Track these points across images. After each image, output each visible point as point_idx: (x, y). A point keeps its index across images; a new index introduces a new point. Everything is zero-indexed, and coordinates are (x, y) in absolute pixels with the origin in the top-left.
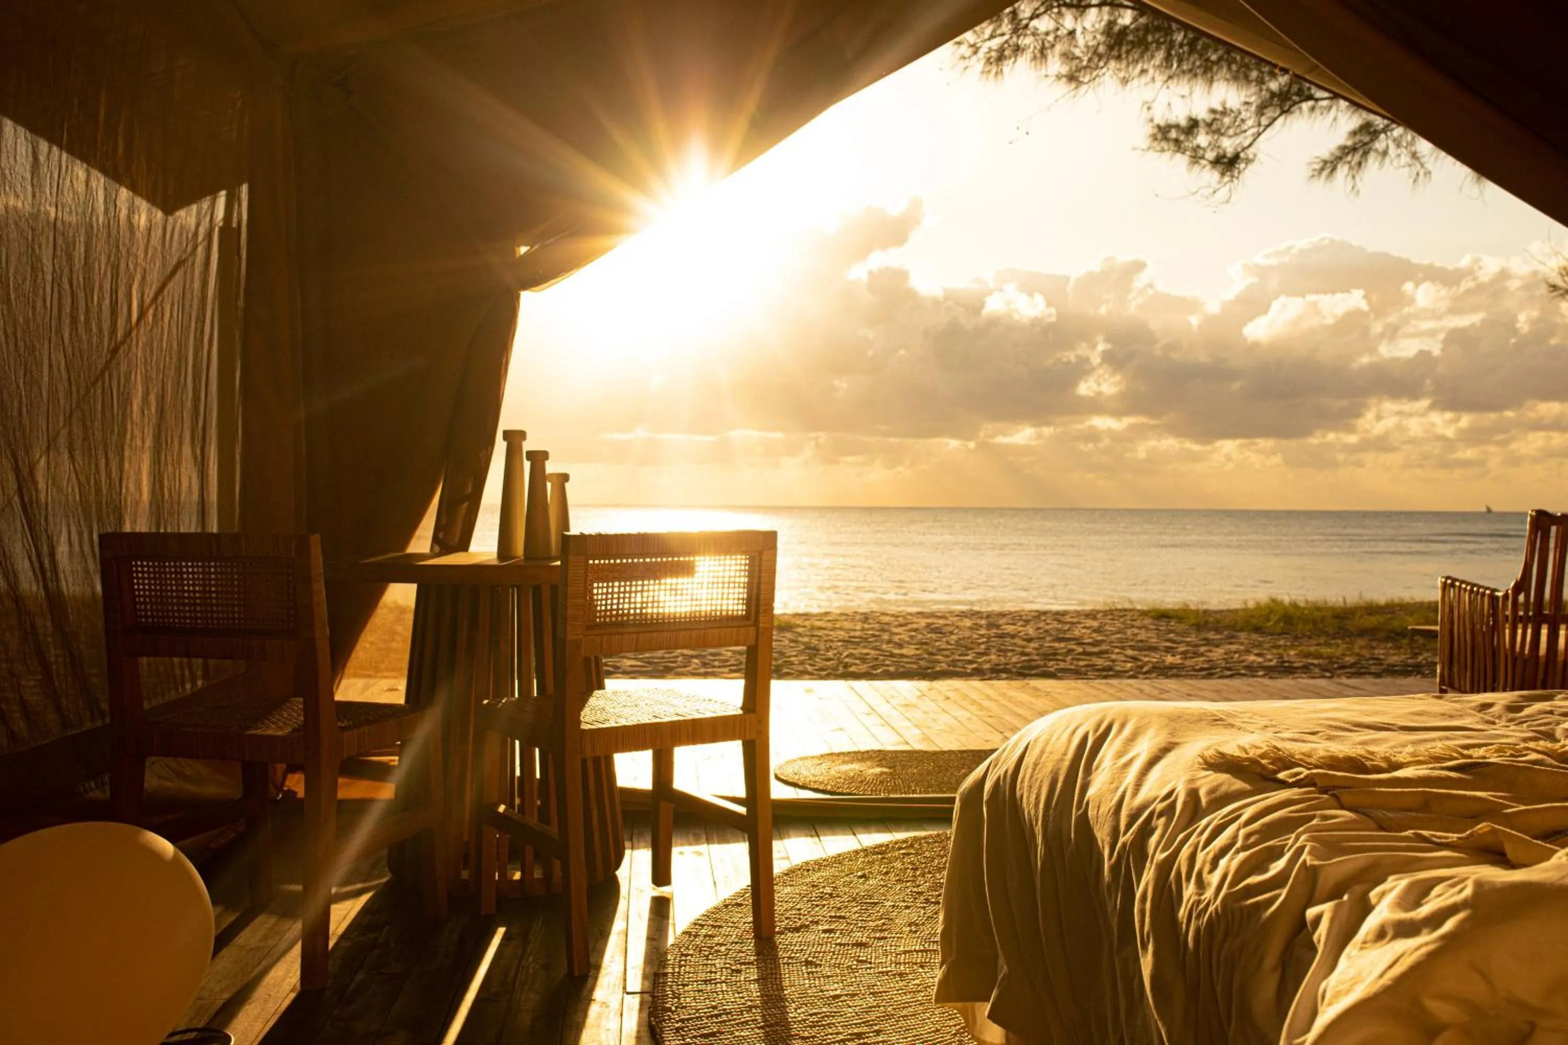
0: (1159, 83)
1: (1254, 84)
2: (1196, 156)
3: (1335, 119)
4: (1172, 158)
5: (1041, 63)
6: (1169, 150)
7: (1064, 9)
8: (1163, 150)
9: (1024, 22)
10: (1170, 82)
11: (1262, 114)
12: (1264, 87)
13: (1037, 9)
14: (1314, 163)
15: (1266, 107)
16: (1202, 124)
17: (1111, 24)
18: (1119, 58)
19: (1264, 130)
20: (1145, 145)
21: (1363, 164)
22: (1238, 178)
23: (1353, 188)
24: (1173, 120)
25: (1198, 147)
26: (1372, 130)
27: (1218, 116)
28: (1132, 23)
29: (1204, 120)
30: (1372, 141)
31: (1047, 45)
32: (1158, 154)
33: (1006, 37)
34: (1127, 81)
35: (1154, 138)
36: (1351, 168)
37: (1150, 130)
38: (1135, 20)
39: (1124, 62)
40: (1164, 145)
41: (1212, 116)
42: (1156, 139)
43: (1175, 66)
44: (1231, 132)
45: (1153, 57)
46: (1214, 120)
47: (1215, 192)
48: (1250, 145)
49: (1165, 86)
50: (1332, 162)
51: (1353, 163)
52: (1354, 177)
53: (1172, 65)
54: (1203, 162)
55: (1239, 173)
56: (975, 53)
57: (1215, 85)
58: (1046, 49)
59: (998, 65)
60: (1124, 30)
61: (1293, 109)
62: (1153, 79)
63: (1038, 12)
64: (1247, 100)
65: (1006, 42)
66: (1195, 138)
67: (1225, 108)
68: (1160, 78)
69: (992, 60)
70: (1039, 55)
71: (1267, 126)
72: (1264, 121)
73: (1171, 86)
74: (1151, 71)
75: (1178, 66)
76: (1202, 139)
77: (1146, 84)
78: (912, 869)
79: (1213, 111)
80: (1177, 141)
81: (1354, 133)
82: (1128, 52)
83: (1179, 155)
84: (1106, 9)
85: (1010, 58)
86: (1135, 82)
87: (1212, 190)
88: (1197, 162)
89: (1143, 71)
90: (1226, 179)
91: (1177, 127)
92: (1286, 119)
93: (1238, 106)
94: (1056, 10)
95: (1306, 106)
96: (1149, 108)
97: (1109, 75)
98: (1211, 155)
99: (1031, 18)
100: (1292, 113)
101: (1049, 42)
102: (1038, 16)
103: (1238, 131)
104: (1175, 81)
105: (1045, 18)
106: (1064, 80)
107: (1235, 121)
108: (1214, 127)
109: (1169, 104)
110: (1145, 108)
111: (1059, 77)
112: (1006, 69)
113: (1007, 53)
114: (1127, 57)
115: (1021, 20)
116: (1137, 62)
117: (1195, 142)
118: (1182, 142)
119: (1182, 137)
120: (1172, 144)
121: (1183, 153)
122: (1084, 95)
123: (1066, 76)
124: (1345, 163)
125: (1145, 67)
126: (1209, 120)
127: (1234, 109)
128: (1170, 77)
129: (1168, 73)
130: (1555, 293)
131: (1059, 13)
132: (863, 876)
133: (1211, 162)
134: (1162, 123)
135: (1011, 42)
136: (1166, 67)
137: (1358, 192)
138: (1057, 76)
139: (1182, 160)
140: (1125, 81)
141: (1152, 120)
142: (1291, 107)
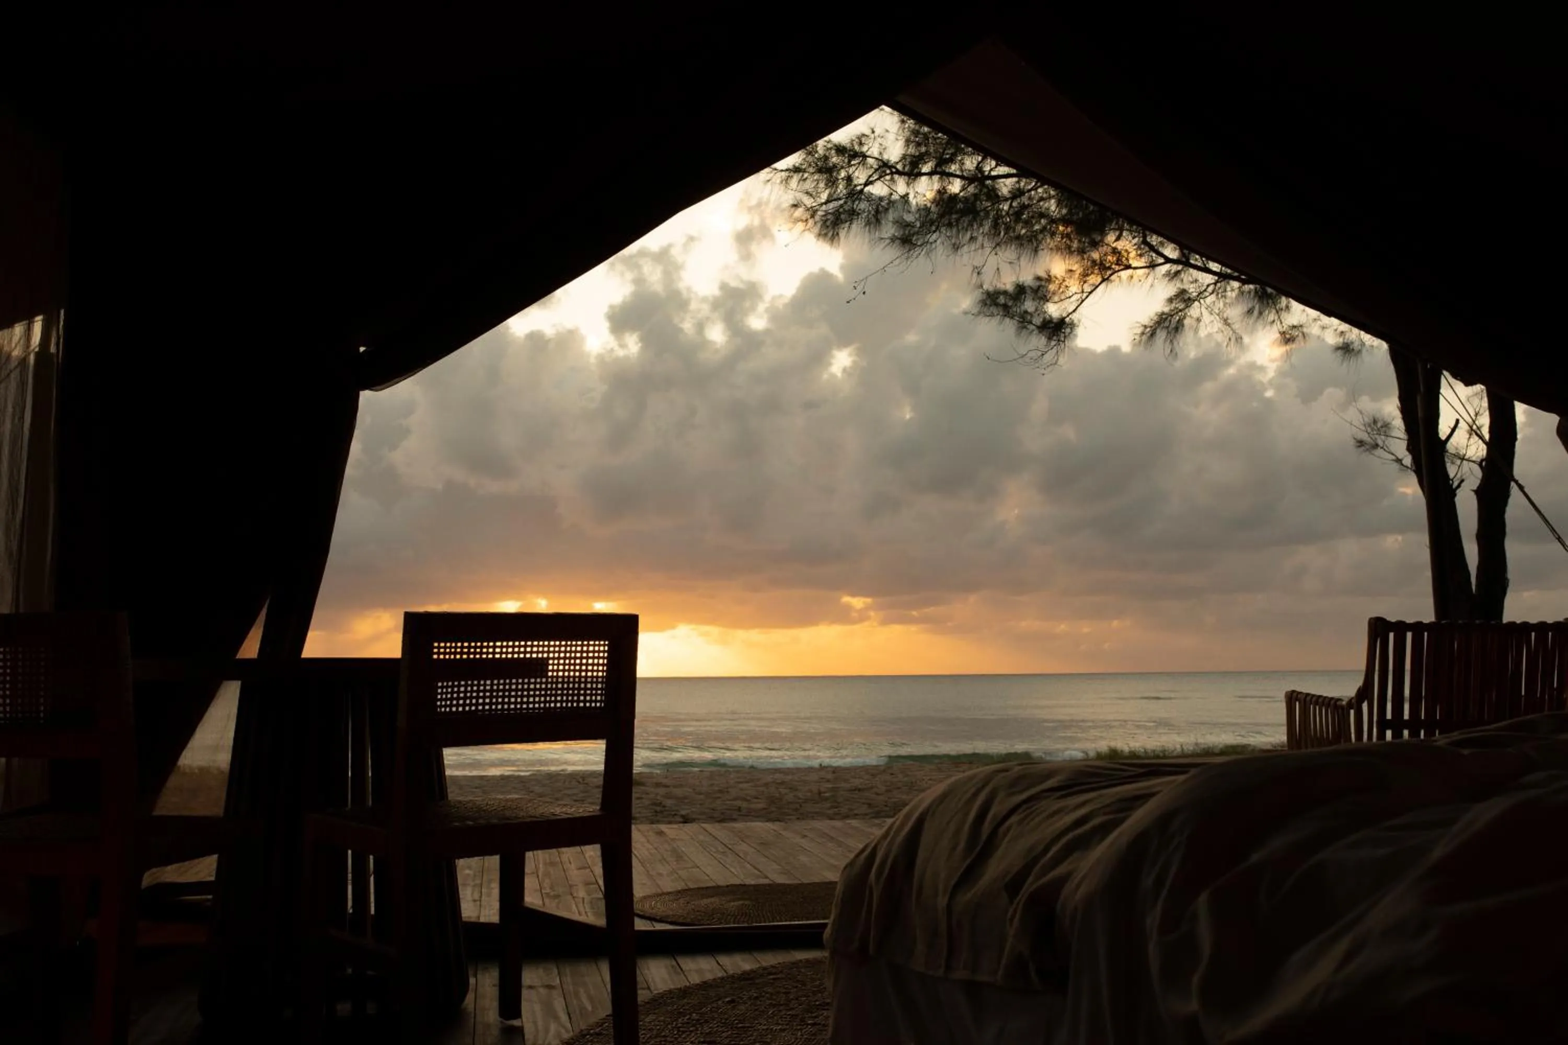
0: (988, 250)
1: (1076, 253)
2: (1024, 320)
3: (1152, 286)
4: (1000, 323)
5: (875, 226)
6: (998, 315)
7: (896, 177)
8: (992, 315)
9: (859, 188)
10: (998, 248)
11: (1085, 282)
12: (1085, 256)
13: (870, 176)
14: (1135, 328)
15: (1088, 275)
16: (1029, 291)
17: (941, 192)
18: (950, 225)
19: (1087, 297)
20: (975, 311)
21: (1180, 330)
22: (1064, 341)
23: (1171, 351)
24: (1001, 286)
25: (1026, 312)
26: (1186, 297)
27: (1043, 283)
28: (961, 191)
29: (1031, 288)
30: (1187, 307)
31: (881, 209)
32: (987, 319)
33: (842, 202)
34: (958, 248)
35: (984, 303)
36: (1168, 332)
37: (978, 295)
38: (963, 189)
39: (955, 230)
40: (993, 309)
41: (1038, 283)
42: (986, 304)
43: (1002, 233)
44: (1056, 298)
45: (981, 225)
46: (1039, 287)
47: (1043, 355)
48: (1074, 311)
49: (993, 252)
50: (1151, 327)
51: (1170, 329)
52: (1171, 341)
53: (1000, 232)
54: (1031, 327)
55: (1065, 337)
56: (812, 216)
57: (1040, 253)
58: (881, 213)
59: (833, 228)
60: (954, 198)
61: (1113, 278)
62: (983, 245)
63: (871, 179)
64: (1070, 268)
65: (841, 206)
66: (1023, 303)
67: (1049, 276)
68: (988, 245)
69: (828, 223)
70: (873, 220)
71: (1090, 293)
72: (1087, 288)
73: (999, 253)
74: (980, 238)
75: (1005, 234)
76: (1029, 305)
77: (975, 250)
78: (784, 993)
79: (1039, 278)
80: (1005, 307)
81: (1170, 300)
82: (957, 220)
83: (1007, 320)
84: (936, 178)
85: (846, 222)
86: (966, 248)
87: (1040, 353)
88: (1025, 327)
89: (972, 239)
90: (1053, 343)
91: (1005, 293)
92: (1107, 285)
93: (1063, 274)
94: (888, 177)
95: (1125, 274)
96: (978, 273)
97: (939, 241)
98: (1037, 321)
99: (866, 184)
100: (1111, 281)
101: (882, 207)
102: (871, 183)
103: (1063, 297)
104: (1003, 247)
105: (878, 184)
106: (898, 242)
107: (1060, 288)
108: (1039, 294)
109: (998, 269)
110: (975, 275)
111: (893, 239)
112: (842, 234)
113: (843, 216)
114: (957, 225)
115: (856, 186)
116: (967, 230)
117: (1023, 308)
118: (1010, 307)
119: (1010, 304)
120: (1000, 309)
121: (1012, 318)
122: (917, 257)
123: (899, 239)
124: (1163, 327)
125: (975, 234)
126: (1035, 288)
127: (1058, 276)
128: (998, 244)
129: (997, 240)
130: (1363, 448)
131: (892, 180)
132: (732, 1001)
133: (1038, 327)
134: (991, 289)
135: (846, 207)
136: (994, 235)
137: (1176, 354)
138: (892, 239)
139: (1010, 325)
140: (956, 248)
141: (981, 286)
142: (1111, 275)
